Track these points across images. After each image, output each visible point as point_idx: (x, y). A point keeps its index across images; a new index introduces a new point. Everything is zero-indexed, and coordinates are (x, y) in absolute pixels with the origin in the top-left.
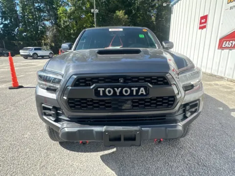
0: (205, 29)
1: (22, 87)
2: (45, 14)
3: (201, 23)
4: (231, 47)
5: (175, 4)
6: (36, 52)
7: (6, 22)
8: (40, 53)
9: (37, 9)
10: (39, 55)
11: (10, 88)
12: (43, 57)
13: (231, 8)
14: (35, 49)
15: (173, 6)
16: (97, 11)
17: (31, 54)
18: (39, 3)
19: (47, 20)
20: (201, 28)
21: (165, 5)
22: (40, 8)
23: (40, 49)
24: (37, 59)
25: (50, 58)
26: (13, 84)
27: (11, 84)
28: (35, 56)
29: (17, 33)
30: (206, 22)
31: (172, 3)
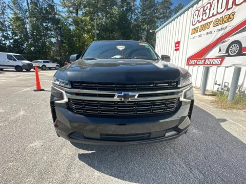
0: (178, 51)
1: (43, 90)
2: (52, 32)
3: (176, 47)
4: (194, 64)
5: (159, 31)
6: (44, 64)
7: (16, 38)
8: (48, 65)
9: (45, 28)
10: (47, 67)
11: (35, 91)
12: (50, 69)
13: (193, 38)
14: (44, 62)
15: (157, 32)
16: (98, 32)
17: (41, 66)
18: (46, 23)
19: (54, 38)
20: (176, 50)
21: (151, 31)
22: (48, 27)
23: (48, 62)
24: (45, 70)
25: (56, 69)
26: (37, 88)
27: (35, 88)
28: (44, 68)
29: (26, 48)
30: (179, 46)
31: (156, 30)
